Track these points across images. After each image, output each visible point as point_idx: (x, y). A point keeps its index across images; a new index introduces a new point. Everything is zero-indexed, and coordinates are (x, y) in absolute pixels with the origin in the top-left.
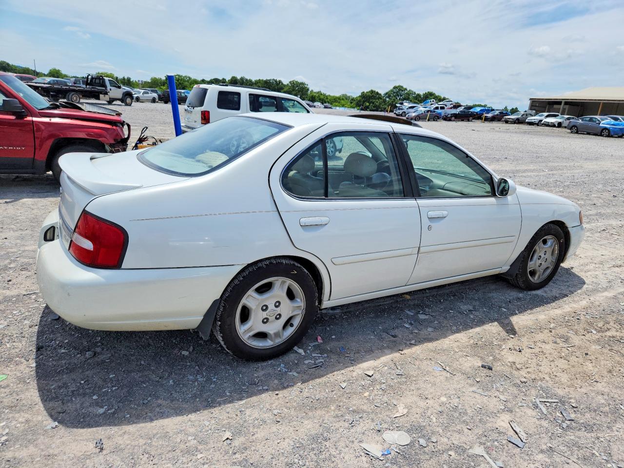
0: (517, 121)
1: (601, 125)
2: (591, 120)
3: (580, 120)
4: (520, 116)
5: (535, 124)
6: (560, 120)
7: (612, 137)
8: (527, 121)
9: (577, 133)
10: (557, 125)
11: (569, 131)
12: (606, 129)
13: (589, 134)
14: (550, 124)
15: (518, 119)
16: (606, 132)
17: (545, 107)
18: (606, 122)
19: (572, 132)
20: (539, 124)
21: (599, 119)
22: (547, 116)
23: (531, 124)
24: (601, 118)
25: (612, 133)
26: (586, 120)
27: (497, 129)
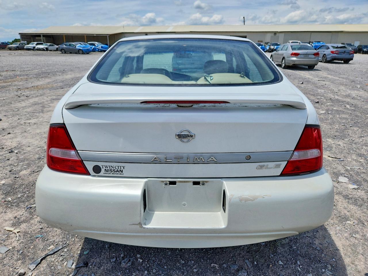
0: (17, 49)
1: (77, 48)
2: (70, 45)
3: (64, 46)
4: (18, 45)
5: (32, 49)
6: (46, 47)
7: (85, 54)
8: (25, 48)
9: (65, 53)
10: (46, 50)
11: (61, 52)
12: (80, 50)
13: (71, 53)
14: (41, 49)
15: (17, 47)
16: (81, 52)
17: (31, 39)
18: (79, 46)
19: (62, 53)
20: (34, 49)
21: (74, 44)
22: (37, 44)
23: (29, 49)
24: (75, 44)
25: (84, 52)
26: (67, 46)
27: (13, 54)
